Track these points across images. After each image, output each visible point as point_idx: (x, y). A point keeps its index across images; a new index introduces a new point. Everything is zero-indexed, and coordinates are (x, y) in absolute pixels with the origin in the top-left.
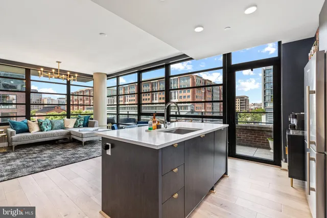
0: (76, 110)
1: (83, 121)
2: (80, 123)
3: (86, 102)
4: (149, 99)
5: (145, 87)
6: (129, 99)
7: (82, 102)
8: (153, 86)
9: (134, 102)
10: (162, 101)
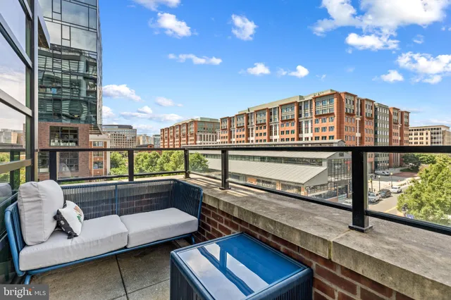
3: (182, 139)
4: (265, 134)
5: (259, 116)
6: (236, 134)
7: (178, 140)
8: (271, 114)
9: (244, 139)
10: (285, 136)
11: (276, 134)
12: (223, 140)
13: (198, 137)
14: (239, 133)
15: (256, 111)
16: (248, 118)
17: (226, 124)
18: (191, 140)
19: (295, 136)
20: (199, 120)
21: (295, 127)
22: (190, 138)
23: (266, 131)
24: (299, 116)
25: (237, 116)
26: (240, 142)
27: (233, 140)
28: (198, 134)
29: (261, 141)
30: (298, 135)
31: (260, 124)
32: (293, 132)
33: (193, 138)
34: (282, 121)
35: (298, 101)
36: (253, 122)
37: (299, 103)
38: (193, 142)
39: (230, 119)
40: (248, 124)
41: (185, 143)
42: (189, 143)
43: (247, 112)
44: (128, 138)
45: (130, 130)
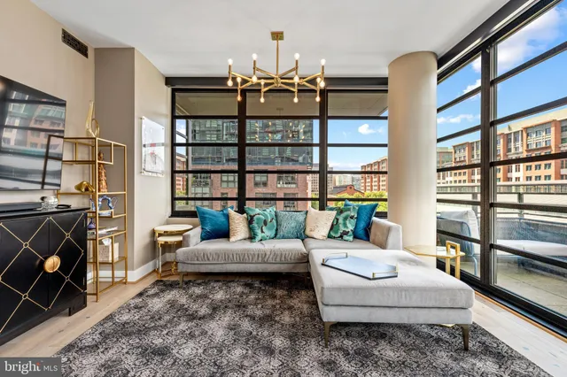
1: (354, 221)
2: (345, 225)
5: (533, 136)
15: (526, 129)
16: (508, 141)
17: (463, 154)
29: (538, 178)
31: (537, 149)
36: (520, 146)
39: (471, 146)
43: (507, 132)
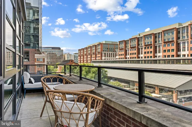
0: (86, 63)
3: (92, 56)
4: (151, 52)
5: (147, 39)
6: (130, 52)
7: (90, 56)
8: (156, 37)
9: (136, 56)
10: (167, 54)
11: (159, 52)
12: (121, 57)
13: (103, 55)
14: (132, 52)
15: (144, 36)
16: (138, 41)
17: (122, 46)
18: (99, 57)
19: (174, 53)
20: (104, 42)
21: (174, 47)
22: (97, 56)
23: (152, 50)
24: (178, 38)
25: (130, 39)
26: (133, 58)
27: (128, 56)
28: (103, 53)
29: (148, 57)
30: (177, 53)
31: (148, 45)
32: (173, 50)
33: (100, 55)
34: (164, 43)
35: (177, 27)
36: (142, 43)
37: (178, 28)
38: (100, 58)
39: (126, 42)
40: (139, 45)
41: (94, 59)
42: (97, 58)
43: (138, 37)
44: (58, 55)
45: (59, 50)
